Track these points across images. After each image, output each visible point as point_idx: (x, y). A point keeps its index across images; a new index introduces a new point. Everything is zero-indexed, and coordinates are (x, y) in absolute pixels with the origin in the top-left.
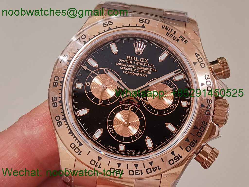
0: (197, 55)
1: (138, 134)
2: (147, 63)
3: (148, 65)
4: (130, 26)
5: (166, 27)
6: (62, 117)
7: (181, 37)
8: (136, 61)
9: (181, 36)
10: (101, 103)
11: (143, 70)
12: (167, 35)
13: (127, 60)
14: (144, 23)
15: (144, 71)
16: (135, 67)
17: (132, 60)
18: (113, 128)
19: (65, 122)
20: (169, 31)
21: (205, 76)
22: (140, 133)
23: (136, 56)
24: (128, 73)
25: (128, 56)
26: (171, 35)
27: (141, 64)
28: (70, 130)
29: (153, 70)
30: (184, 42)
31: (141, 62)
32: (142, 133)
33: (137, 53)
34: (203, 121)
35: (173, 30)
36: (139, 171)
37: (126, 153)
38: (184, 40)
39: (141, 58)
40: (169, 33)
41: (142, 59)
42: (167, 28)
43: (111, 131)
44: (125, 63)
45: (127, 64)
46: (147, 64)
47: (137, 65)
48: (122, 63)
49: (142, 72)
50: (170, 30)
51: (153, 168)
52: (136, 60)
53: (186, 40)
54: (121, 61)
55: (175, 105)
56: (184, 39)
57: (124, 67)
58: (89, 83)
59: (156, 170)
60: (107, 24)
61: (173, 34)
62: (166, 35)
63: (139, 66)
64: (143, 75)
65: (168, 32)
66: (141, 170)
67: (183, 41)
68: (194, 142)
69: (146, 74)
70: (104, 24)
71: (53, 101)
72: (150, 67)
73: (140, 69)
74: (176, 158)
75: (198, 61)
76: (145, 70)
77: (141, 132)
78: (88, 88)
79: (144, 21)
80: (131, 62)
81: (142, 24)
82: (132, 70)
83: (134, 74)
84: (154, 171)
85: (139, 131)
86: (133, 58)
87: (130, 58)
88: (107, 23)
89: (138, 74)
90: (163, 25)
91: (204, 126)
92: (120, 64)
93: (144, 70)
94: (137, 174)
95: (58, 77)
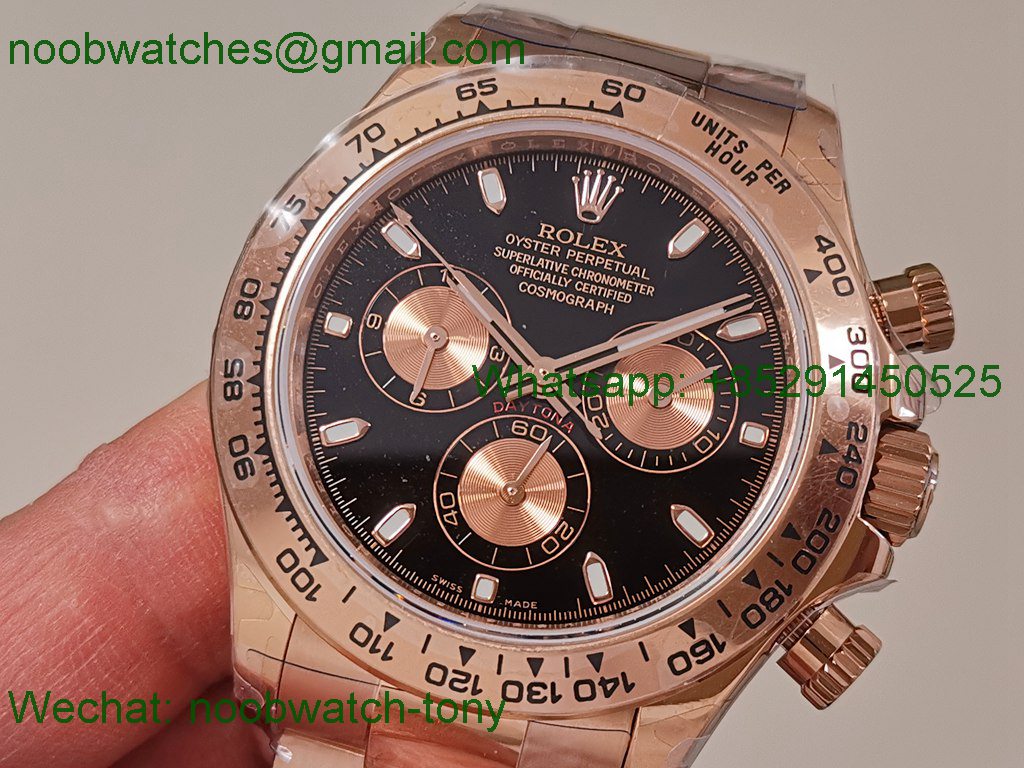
0: (825, 244)
1: (554, 539)
3: (621, 266)
4: (563, 104)
5: (711, 121)
6: (255, 443)
7: (767, 165)
8: (577, 249)
9: (766, 161)
10: (420, 402)
11: (599, 284)
12: (711, 152)
13: (540, 239)
14: (621, 98)
15: (603, 291)
16: (569, 270)
17: (560, 244)
18: (457, 508)
19: (265, 462)
20: (718, 137)
21: (850, 330)
22: (565, 535)
23: (577, 225)
24: (537, 291)
25: (544, 226)
26: (727, 157)
27: (594, 262)
28: (282, 497)
29: (639, 287)
30: (776, 187)
31: (596, 254)
32: (572, 537)
34: (826, 511)
35: (736, 136)
36: (544, 686)
37: (494, 612)
38: (775, 179)
39: (596, 239)
40: (720, 146)
41: (599, 242)
42: (711, 127)
43: (448, 518)
44: (530, 252)
45: (538, 255)
46: (618, 263)
47: (579, 265)
48: (521, 249)
49: (597, 291)
50: (726, 135)
51: (602, 678)
52: (577, 244)
53: (785, 181)
54: (516, 241)
55: (717, 438)
56: (776, 175)
57: (525, 265)
58: (378, 319)
59: (613, 688)
60: (474, 92)
61: (733, 152)
62: (707, 151)
63: (587, 267)
64: (598, 306)
65: (714, 143)
66: (553, 685)
67: (771, 183)
68: (781, 592)
69: (610, 301)
70: (462, 89)
71: (226, 376)
72: (628, 277)
73: (589, 281)
74: (698, 650)
75: (822, 268)
76: (608, 287)
77: (568, 531)
78: (374, 338)
79: (623, 89)
81: (615, 100)
82: (556, 281)
83: (561, 297)
84: (608, 694)
85: (561, 526)
86: (565, 236)
87: (551, 234)
88: (476, 87)
89: (579, 301)
90: (698, 114)
91: (824, 531)
92: (511, 254)
93: (604, 285)
94: (535, 697)
95: (256, 282)
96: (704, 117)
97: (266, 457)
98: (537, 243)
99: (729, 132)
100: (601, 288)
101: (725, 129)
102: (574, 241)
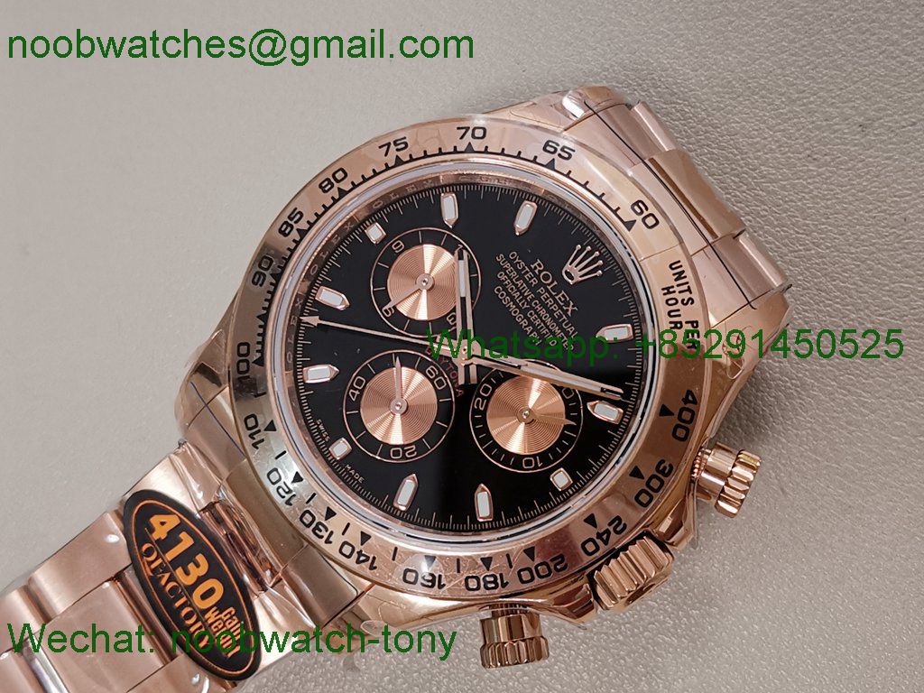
0: (690, 398)
1: (401, 451)
2: (567, 315)
3: (564, 320)
4: (600, 197)
5: (683, 272)
7: (695, 324)
8: (547, 291)
9: (697, 322)
11: (543, 322)
12: (666, 291)
13: (530, 268)
14: (639, 218)
15: (542, 327)
16: (532, 299)
17: (539, 280)
18: (362, 391)
19: (272, 284)
20: (678, 285)
21: (662, 462)
22: (409, 454)
23: (558, 276)
24: (505, 299)
25: (538, 261)
26: (673, 301)
27: (551, 306)
28: (265, 312)
31: (555, 301)
32: (412, 457)
33: (566, 272)
34: (562, 556)
35: (691, 293)
36: (327, 530)
37: (336, 467)
39: (563, 292)
40: (674, 292)
41: (563, 296)
42: (680, 276)
43: (352, 393)
44: (519, 272)
45: (521, 277)
46: (564, 317)
47: (540, 300)
48: (514, 266)
49: (538, 325)
50: (685, 287)
51: (361, 551)
52: (549, 287)
54: (515, 259)
55: (540, 465)
57: (509, 277)
58: (402, 246)
59: (363, 561)
60: (556, 150)
61: (680, 302)
62: (663, 289)
63: (544, 306)
64: (533, 334)
65: (673, 287)
66: (332, 533)
68: (499, 581)
69: (542, 336)
70: (550, 144)
71: (289, 217)
72: (563, 330)
73: (539, 315)
74: (426, 577)
75: (676, 413)
76: (547, 327)
77: (413, 453)
78: (391, 258)
79: (646, 213)
80: (534, 282)
81: (633, 216)
82: (520, 301)
83: (515, 312)
84: (358, 562)
85: (411, 447)
86: (546, 277)
87: (539, 271)
88: (559, 148)
89: (524, 323)
90: (679, 262)
91: (552, 568)
92: (507, 265)
93: (545, 324)
94: (317, 532)
95: (346, 175)
96: (681, 266)
97: (274, 282)
98: (527, 269)
99: (689, 287)
100: (542, 325)
101: (687, 283)
102: (549, 285)
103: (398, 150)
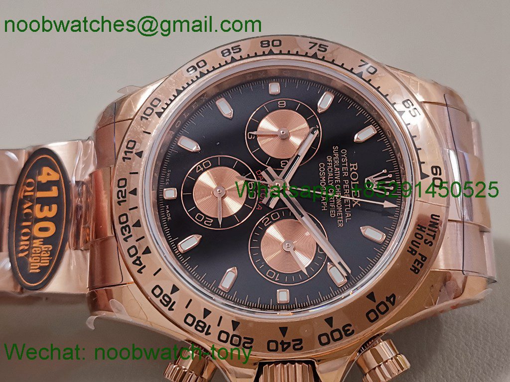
0: (392, 300)
1: (203, 218)
2: (351, 206)
3: (348, 207)
4: (417, 150)
5: (437, 224)
6: (204, 70)
7: (424, 259)
8: (350, 184)
9: (426, 258)
10: (250, 137)
12: (419, 228)
13: (349, 165)
14: (432, 176)
15: (333, 202)
16: (338, 183)
17: (349, 175)
18: (205, 170)
19: (197, 77)
20: (429, 229)
21: (350, 325)
22: (206, 223)
23: (361, 181)
24: (322, 172)
25: (356, 164)
26: (420, 237)
27: (346, 194)
28: (182, 89)
29: (341, 219)
30: (413, 266)
31: (350, 193)
32: (207, 225)
33: (368, 180)
34: (252, 340)
35: (434, 239)
36: (129, 232)
37: (161, 202)
38: (418, 265)
40: (424, 232)
42: (433, 225)
43: (199, 167)
44: (341, 162)
45: (340, 166)
46: (349, 205)
47: (342, 187)
48: (340, 157)
49: (331, 200)
50: (433, 234)
52: (352, 183)
53: (419, 271)
54: (344, 154)
55: (276, 279)
56: (420, 264)
57: (333, 162)
58: (284, 105)
59: (137, 264)
60: (410, 107)
61: (424, 239)
62: (419, 225)
63: (342, 191)
64: (324, 203)
66: (131, 236)
67: (415, 263)
68: (206, 329)
69: (329, 207)
70: (409, 102)
71: (232, 48)
72: (344, 212)
74: (166, 298)
75: (378, 302)
76: (336, 204)
77: (209, 223)
78: (273, 108)
79: (438, 176)
80: (346, 174)
81: (430, 173)
82: (330, 179)
83: (323, 184)
84: (134, 263)
85: (210, 219)
86: (354, 176)
87: (353, 170)
88: (412, 107)
90: (439, 216)
91: (242, 342)
92: (337, 155)
93: (336, 202)
94: (124, 230)
95: (280, 44)
96: (438, 220)
97: (199, 76)
98: (347, 164)
99: (435, 235)
100: (334, 201)
101: (436, 232)
102: (353, 181)
103: (319, 50)
